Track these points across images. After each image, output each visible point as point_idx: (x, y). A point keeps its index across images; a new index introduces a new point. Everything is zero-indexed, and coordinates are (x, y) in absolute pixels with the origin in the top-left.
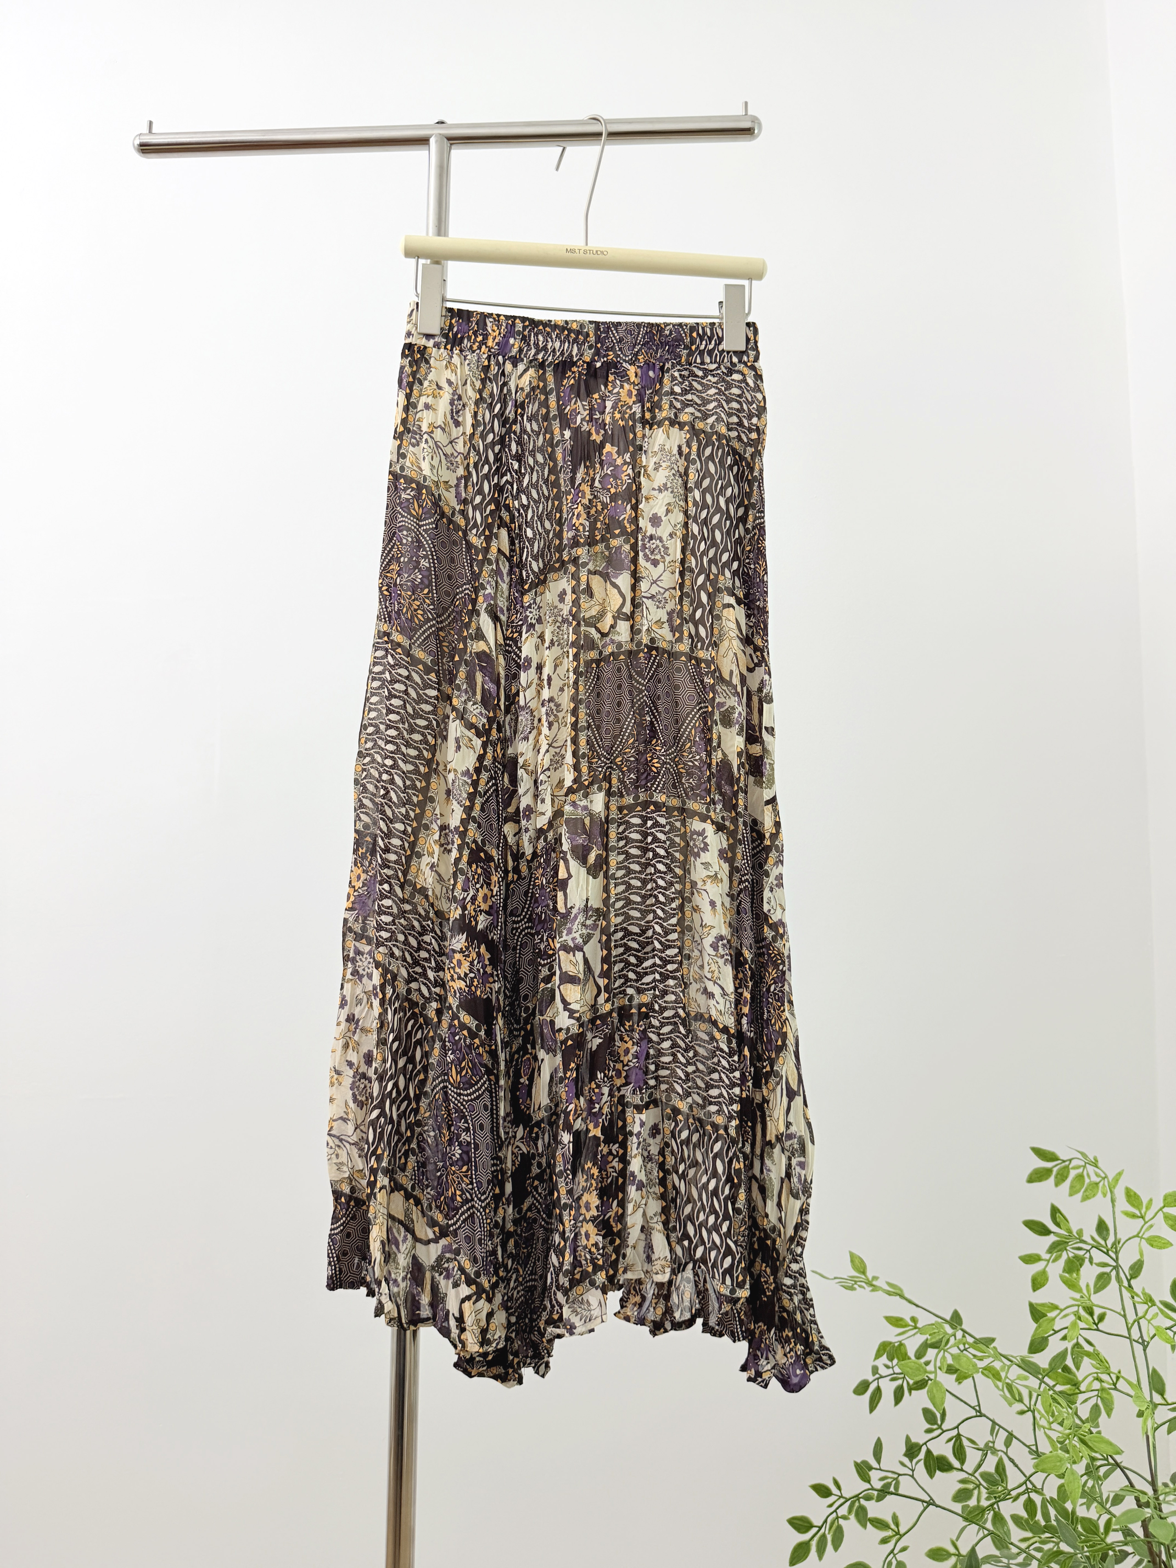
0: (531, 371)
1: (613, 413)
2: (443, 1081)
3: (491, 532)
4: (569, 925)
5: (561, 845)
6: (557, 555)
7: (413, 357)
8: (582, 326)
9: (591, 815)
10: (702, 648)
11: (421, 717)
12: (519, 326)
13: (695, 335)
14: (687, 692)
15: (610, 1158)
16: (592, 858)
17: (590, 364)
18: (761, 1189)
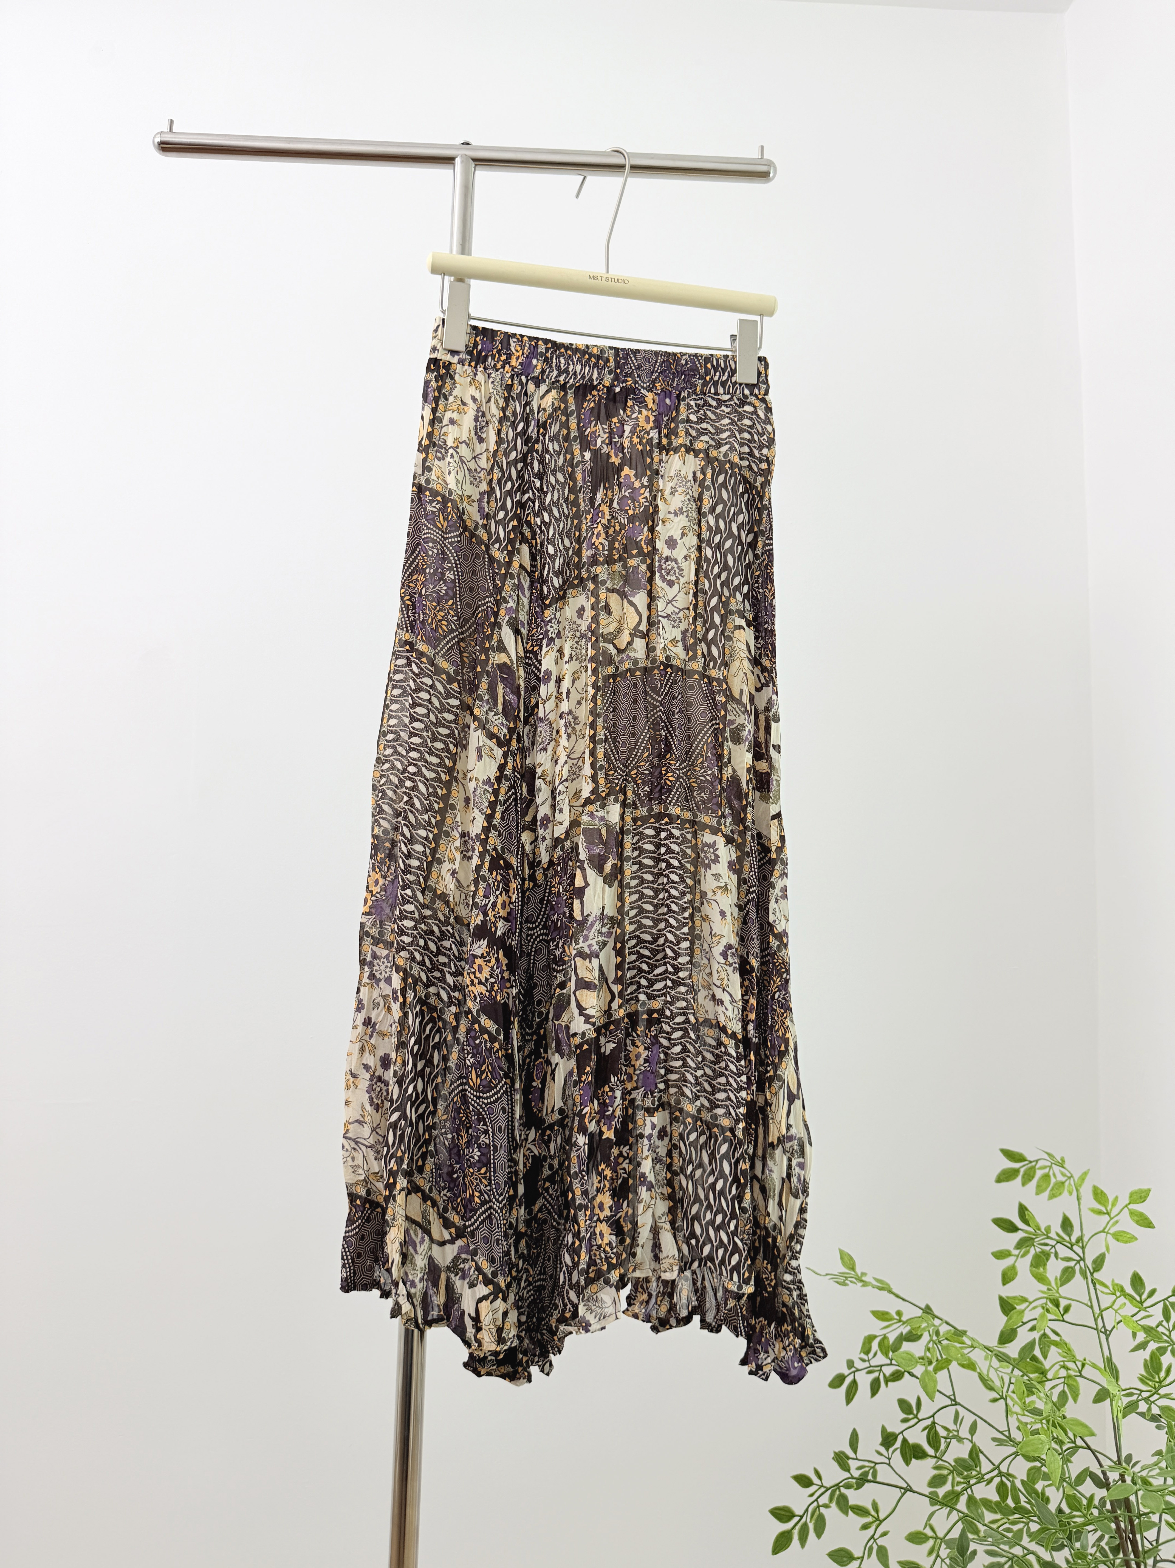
0: (554, 393)
1: (632, 438)
2: (461, 1084)
3: (513, 547)
4: (585, 932)
5: (578, 854)
6: (576, 572)
7: (438, 372)
8: (602, 351)
9: (608, 826)
10: (714, 667)
11: (443, 726)
12: (542, 348)
13: (709, 366)
14: (700, 710)
15: (621, 1160)
16: (608, 867)
17: (610, 389)
18: (763, 1190)
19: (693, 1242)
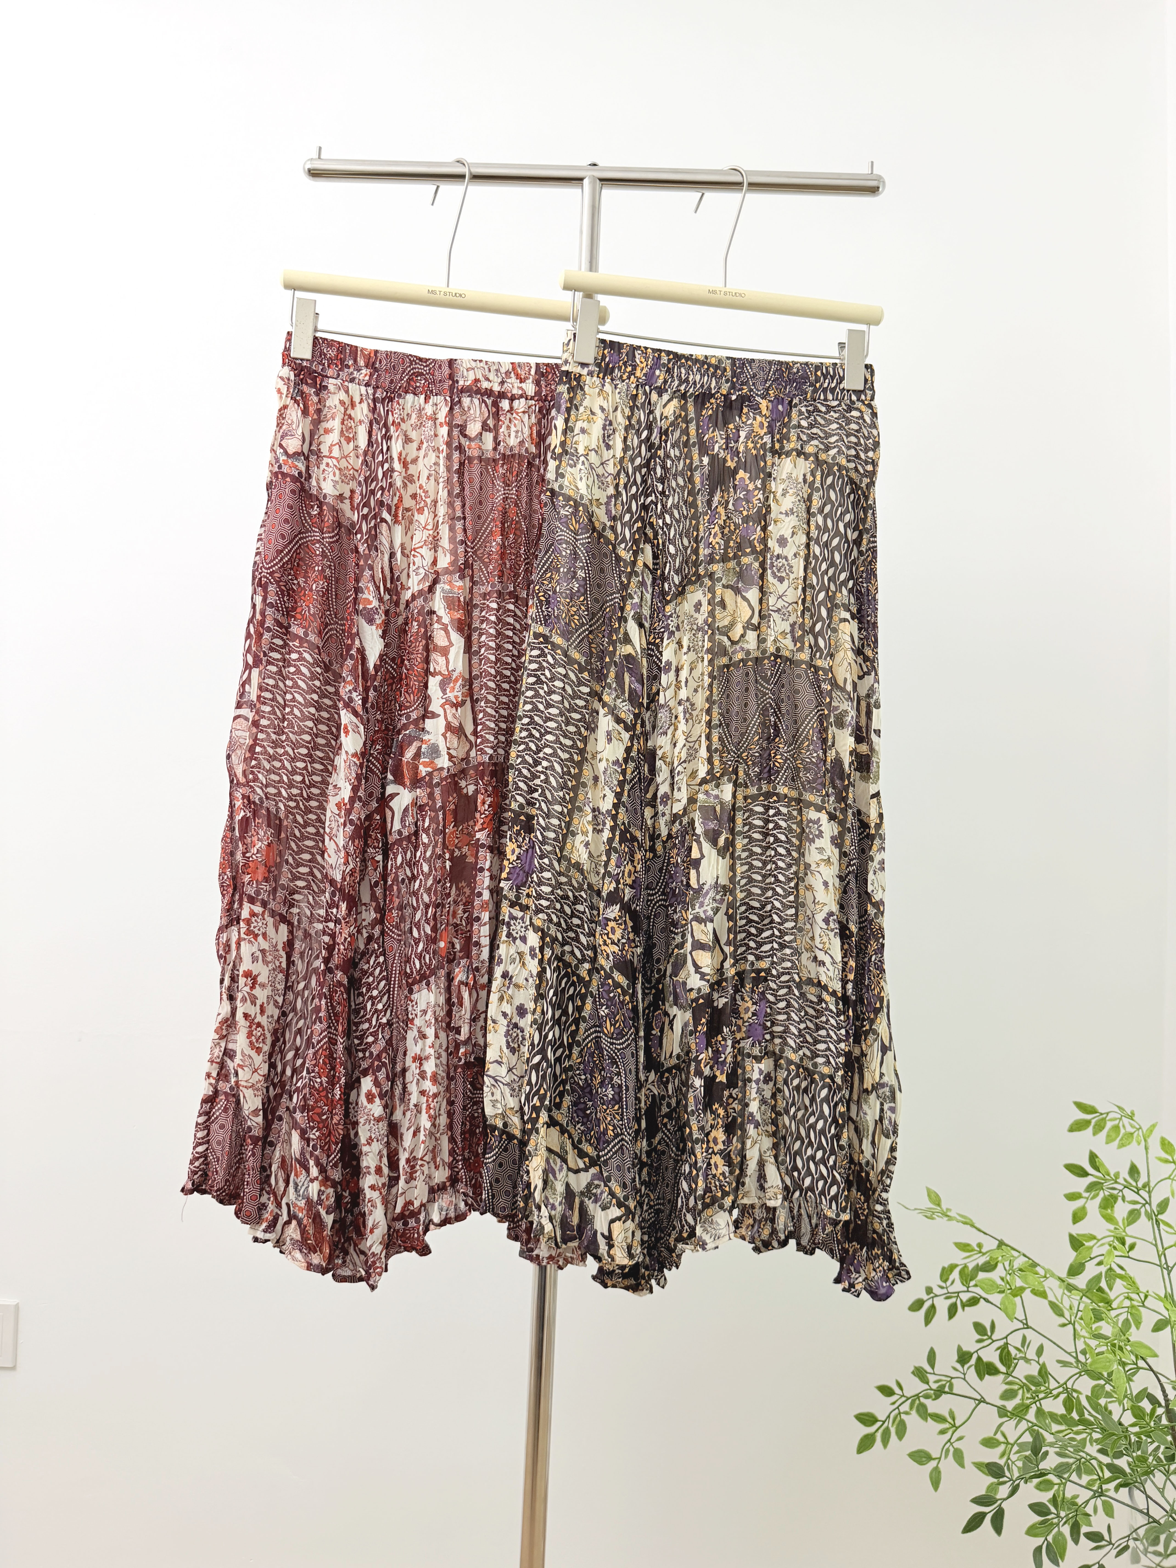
0: (675, 402)
1: (747, 443)
2: (595, 1032)
3: (638, 547)
4: (701, 899)
5: (694, 829)
6: (694, 569)
7: (570, 384)
8: (720, 361)
9: (721, 803)
10: (820, 658)
11: (575, 711)
12: (664, 359)
13: (819, 373)
14: (806, 697)
15: (731, 1100)
16: (721, 841)
17: (727, 397)
18: (857, 1130)
19: (796, 1174)
